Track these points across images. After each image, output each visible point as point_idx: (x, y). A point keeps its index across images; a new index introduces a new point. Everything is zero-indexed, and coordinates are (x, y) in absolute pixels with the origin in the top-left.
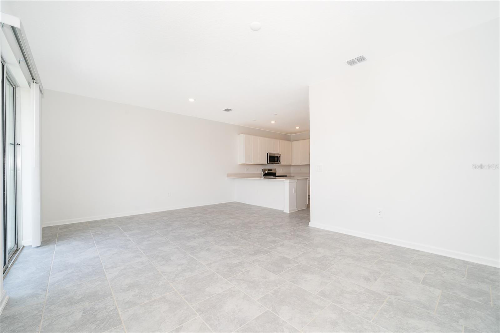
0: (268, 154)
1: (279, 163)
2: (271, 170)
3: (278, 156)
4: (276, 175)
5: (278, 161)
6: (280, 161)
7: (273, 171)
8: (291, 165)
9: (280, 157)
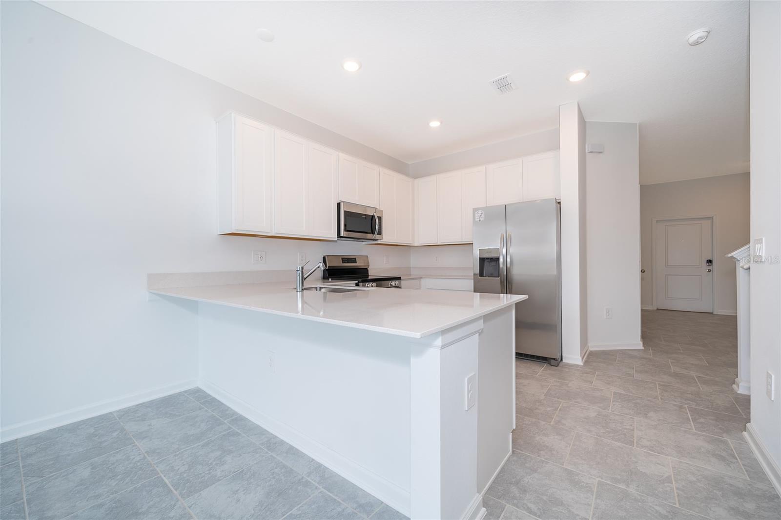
0: (339, 205)
1: (378, 237)
2: (353, 260)
3: (373, 216)
4: (368, 276)
5: (373, 233)
6: (380, 233)
7: (359, 264)
8: (410, 246)
9: (380, 218)
